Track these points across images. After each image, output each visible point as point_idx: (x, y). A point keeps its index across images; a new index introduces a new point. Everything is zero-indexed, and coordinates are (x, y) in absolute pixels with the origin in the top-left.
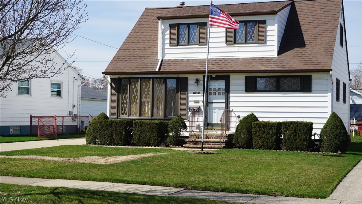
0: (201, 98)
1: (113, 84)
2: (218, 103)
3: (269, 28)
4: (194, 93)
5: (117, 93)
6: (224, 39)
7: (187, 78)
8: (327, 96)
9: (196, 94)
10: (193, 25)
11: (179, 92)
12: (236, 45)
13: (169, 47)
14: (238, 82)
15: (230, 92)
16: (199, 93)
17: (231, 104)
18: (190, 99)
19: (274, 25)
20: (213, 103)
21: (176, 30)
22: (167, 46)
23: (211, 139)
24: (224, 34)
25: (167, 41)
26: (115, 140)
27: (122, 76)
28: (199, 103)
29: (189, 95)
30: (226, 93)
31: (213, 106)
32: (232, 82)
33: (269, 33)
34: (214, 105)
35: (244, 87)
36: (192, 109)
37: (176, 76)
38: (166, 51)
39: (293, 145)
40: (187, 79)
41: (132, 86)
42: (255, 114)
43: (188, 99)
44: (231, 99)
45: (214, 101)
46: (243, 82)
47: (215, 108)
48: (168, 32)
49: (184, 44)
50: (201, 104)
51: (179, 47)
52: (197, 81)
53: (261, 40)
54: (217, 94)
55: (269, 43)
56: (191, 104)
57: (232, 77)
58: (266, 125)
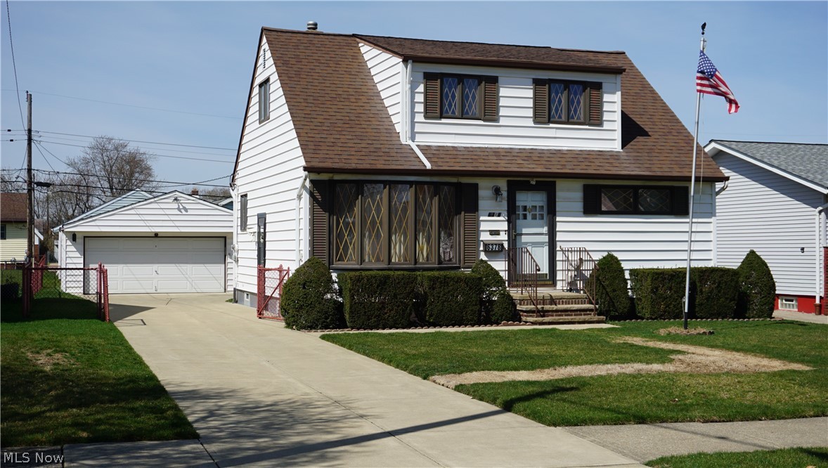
0: (504, 226)
1: (316, 194)
2: (534, 235)
3: (606, 97)
4: (491, 215)
5: (327, 214)
6: (530, 113)
7: (477, 184)
8: (711, 223)
9: (493, 216)
10: (471, 80)
11: (463, 213)
12: (551, 125)
13: (423, 120)
14: (570, 195)
15: (557, 213)
16: (499, 215)
17: (559, 237)
18: (483, 226)
19: (614, 93)
20: (522, 234)
21: (439, 86)
22: (420, 118)
23: (559, 304)
24: (530, 103)
25: (420, 108)
26: (389, 316)
27: (337, 177)
28: (499, 234)
29: (481, 218)
30: (551, 216)
31: (523, 241)
32: (559, 194)
33: (606, 107)
34: (524, 239)
35: (580, 206)
36: (491, 247)
37: (454, 180)
38: (418, 128)
39: (715, 310)
40: (476, 187)
41: (366, 200)
42: (615, 254)
43: (478, 226)
44: (559, 227)
45: (524, 231)
46: (579, 195)
47: (526, 243)
48: (421, 88)
49: (453, 115)
50: (503, 237)
51: (443, 121)
52: (497, 191)
53: (594, 118)
54: (529, 216)
55: (606, 126)
56: (485, 237)
57: (560, 184)
58: (674, 276)
